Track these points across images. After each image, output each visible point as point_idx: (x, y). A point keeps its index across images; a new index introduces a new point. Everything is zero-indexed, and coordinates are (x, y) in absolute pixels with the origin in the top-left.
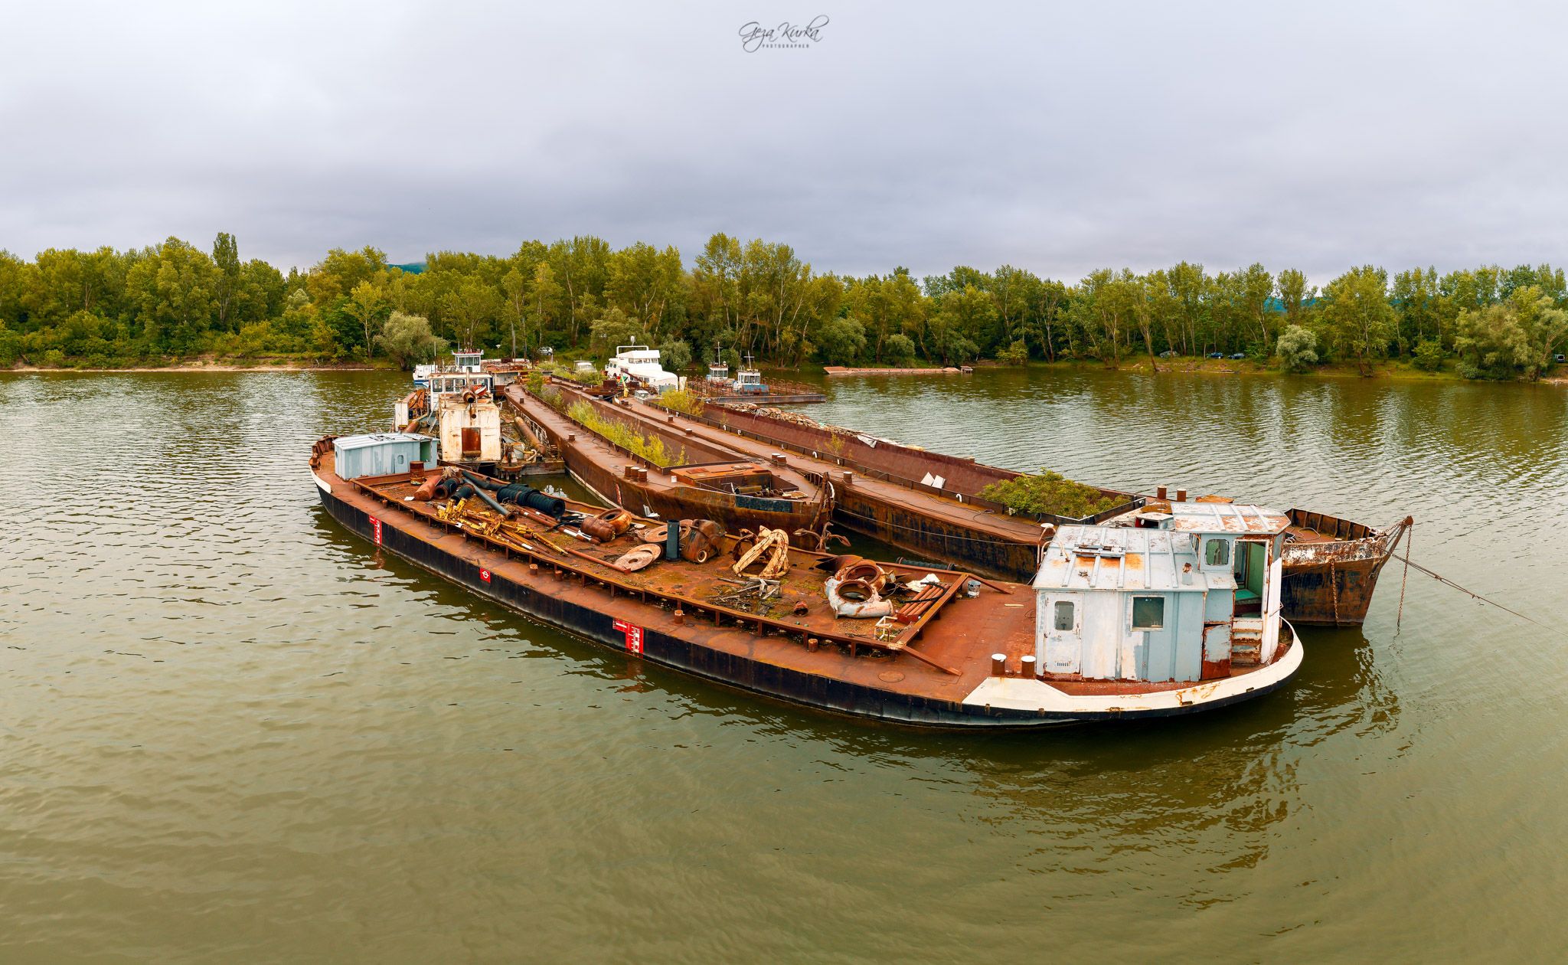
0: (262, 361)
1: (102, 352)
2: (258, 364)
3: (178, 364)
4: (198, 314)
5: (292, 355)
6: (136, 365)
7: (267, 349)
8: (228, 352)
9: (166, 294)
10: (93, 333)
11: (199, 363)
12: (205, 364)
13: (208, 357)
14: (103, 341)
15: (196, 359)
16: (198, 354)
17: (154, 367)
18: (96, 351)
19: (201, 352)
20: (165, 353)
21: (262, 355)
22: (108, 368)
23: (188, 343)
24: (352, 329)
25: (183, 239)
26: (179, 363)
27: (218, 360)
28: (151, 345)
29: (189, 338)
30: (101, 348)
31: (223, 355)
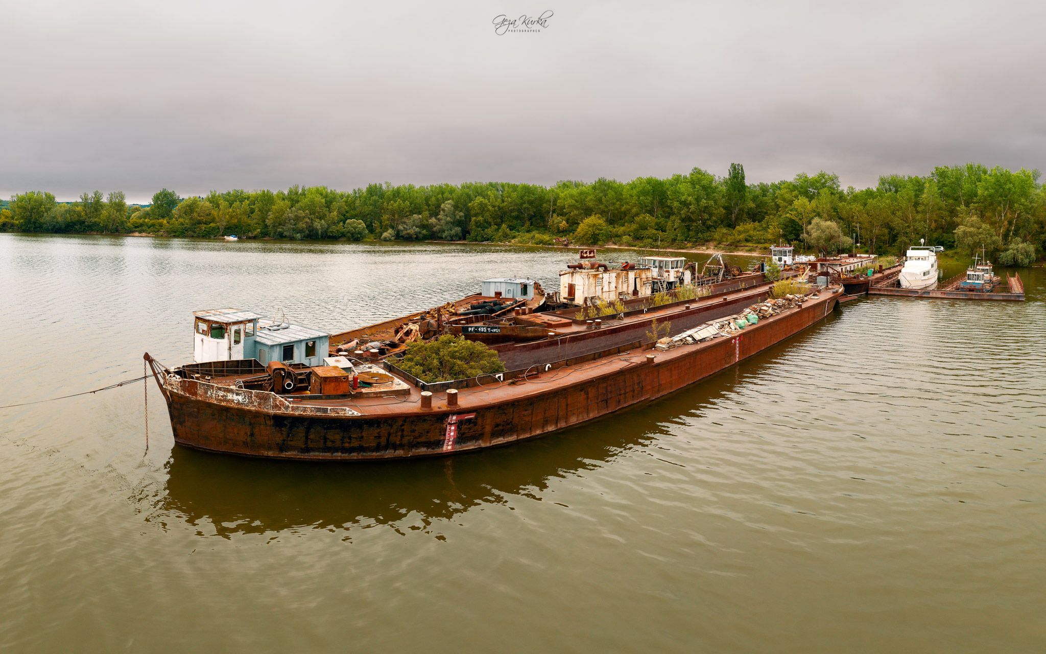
0: (741, 248)
1: (652, 238)
2: (738, 250)
3: (692, 248)
4: (706, 216)
5: (760, 246)
6: (668, 247)
7: (747, 240)
8: (723, 241)
9: (685, 204)
10: (650, 227)
11: (704, 248)
12: (707, 249)
13: (712, 244)
14: (654, 231)
15: (703, 245)
16: (705, 242)
17: (678, 249)
18: (648, 238)
19: (707, 241)
20: (686, 240)
21: (742, 245)
22: (651, 248)
23: (700, 235)
24: (795, 229)
25: (703, 169)
26: (693, 247)
27: (716, 246)
28: (679, 235)
29: (701, 231)
30: (651, 236)
31: (719, 243)
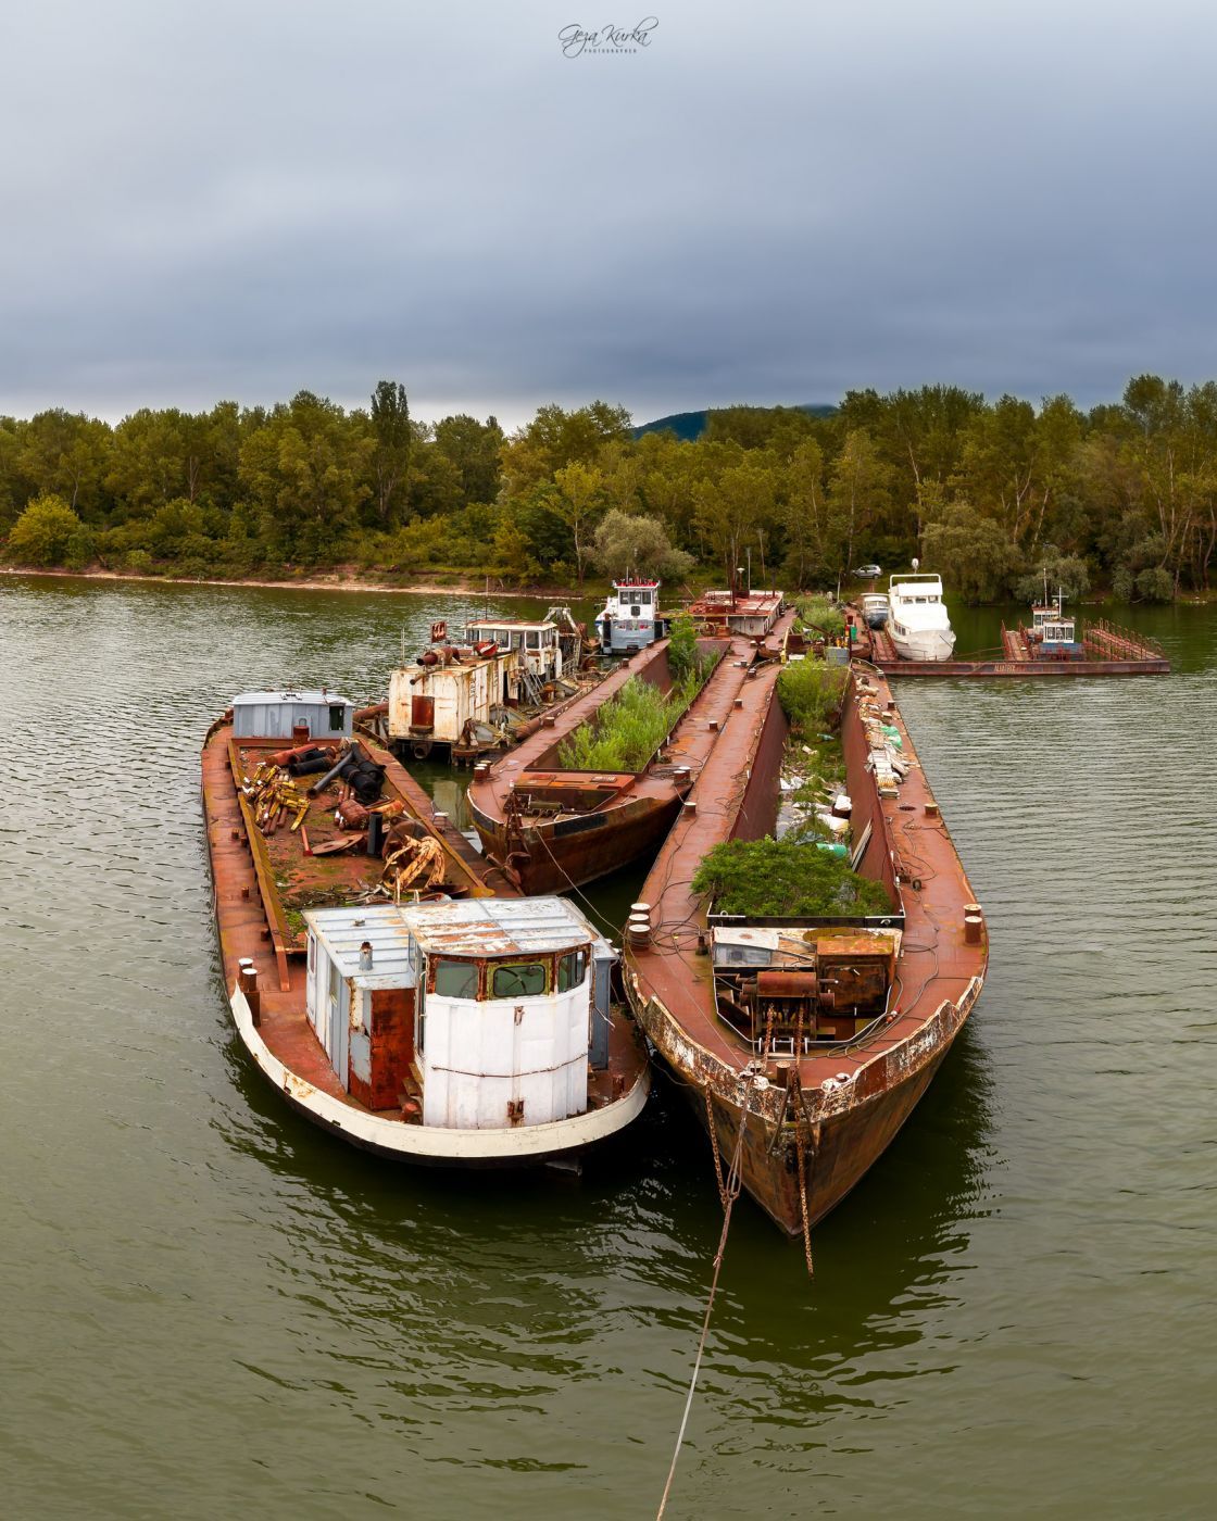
0: (424, 578)
1: (202, 556)
2: (417, 583)
3: (304, 578)
4: (336, 505)
5: (467, 571)
6: (247, 576)
7: (434, 560)
8: (377, 562)
9: (289, 477)
10: (193, 528)
11: (334, 577)
12: (342, 579)
13: (348, 568)
14: (205, 540)
15: (331, 571)
16: (335, 563)
17: (271, 581)
18: (194, 554)
19: (339, 561)
20: (288, 560)
21: (425, 569)
22: (206, 579)
23: (321, 548)
24: (555, 534)
25: (320, 396)
26: (307, 576)
27: (361, 574)
28: (269, 548)
29: (323, 540)
30: (201, 550)
31: (370, 567)
